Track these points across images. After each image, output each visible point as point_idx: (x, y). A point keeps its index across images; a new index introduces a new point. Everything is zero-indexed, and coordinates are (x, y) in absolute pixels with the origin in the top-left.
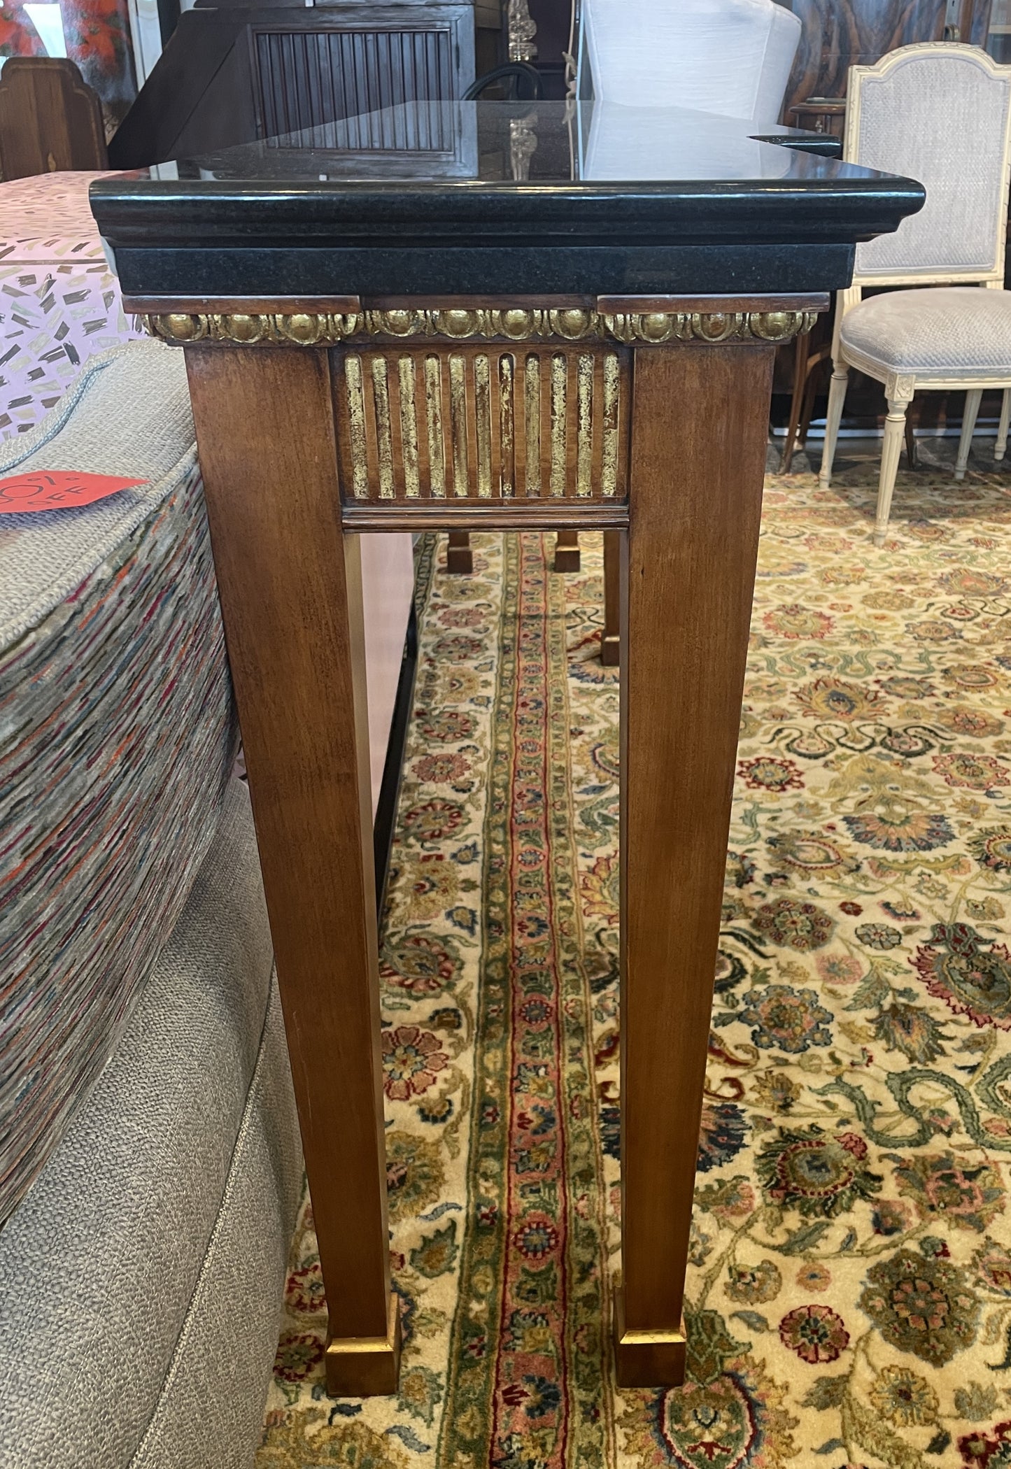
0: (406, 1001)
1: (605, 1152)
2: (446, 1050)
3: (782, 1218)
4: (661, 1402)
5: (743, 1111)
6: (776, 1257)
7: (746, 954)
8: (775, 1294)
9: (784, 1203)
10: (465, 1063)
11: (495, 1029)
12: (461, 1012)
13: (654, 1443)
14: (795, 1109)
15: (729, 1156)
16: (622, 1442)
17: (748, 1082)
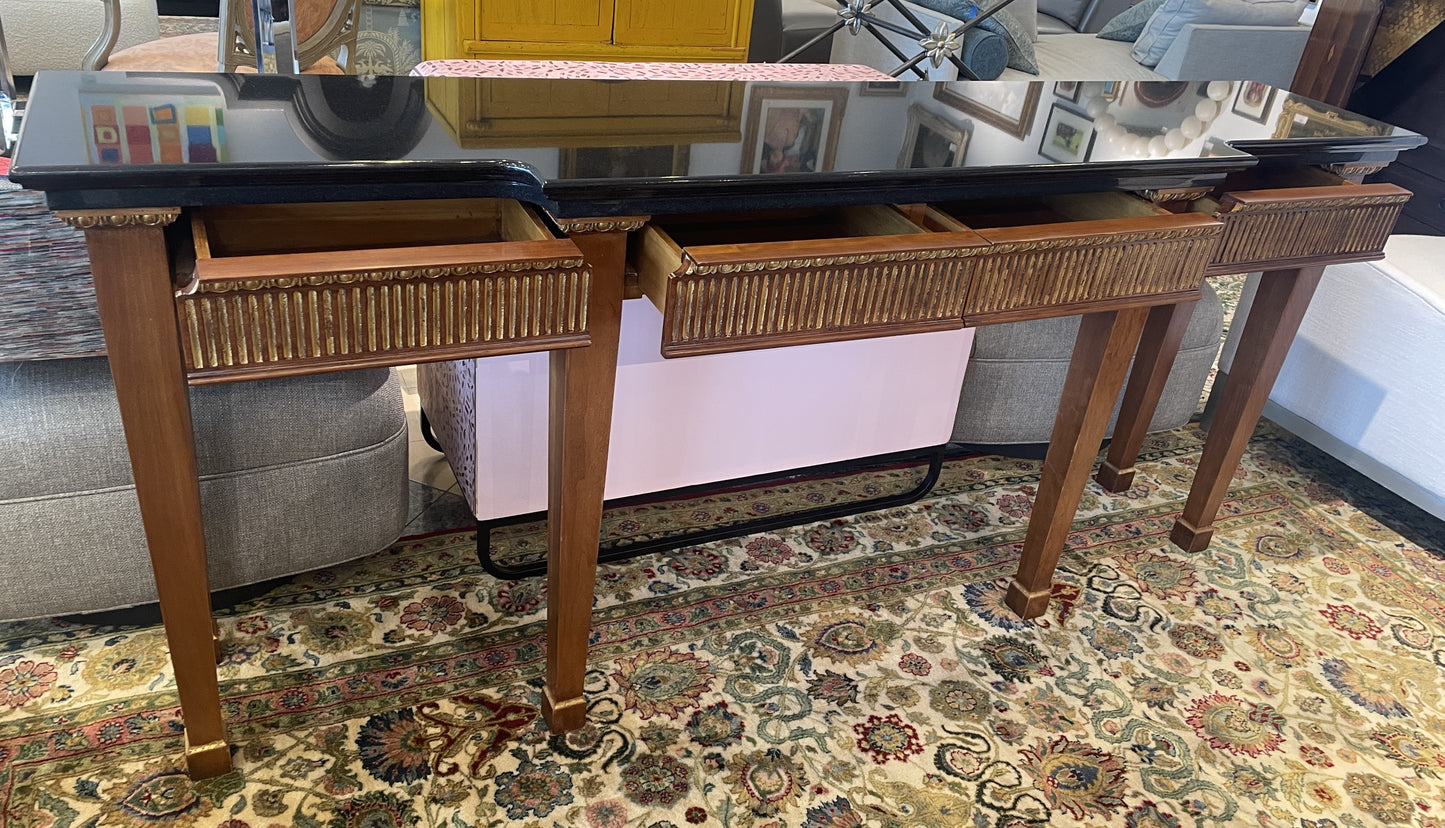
0: (487, 599)
1: (372, 716)
2: (449, 629)
3: (326, 810)
4: (179, 772)
5: (426, 779)
6: (291, 812)
7: (604, 755)
8: (261, 815)
9: (339, 810)
10: (441, 638)
11: (474, 645)
12: (485, 625)
13: (151, 774)
14: (434, 807)
15: (381, 777)
16: (152, 761)
17: (456, 778)
